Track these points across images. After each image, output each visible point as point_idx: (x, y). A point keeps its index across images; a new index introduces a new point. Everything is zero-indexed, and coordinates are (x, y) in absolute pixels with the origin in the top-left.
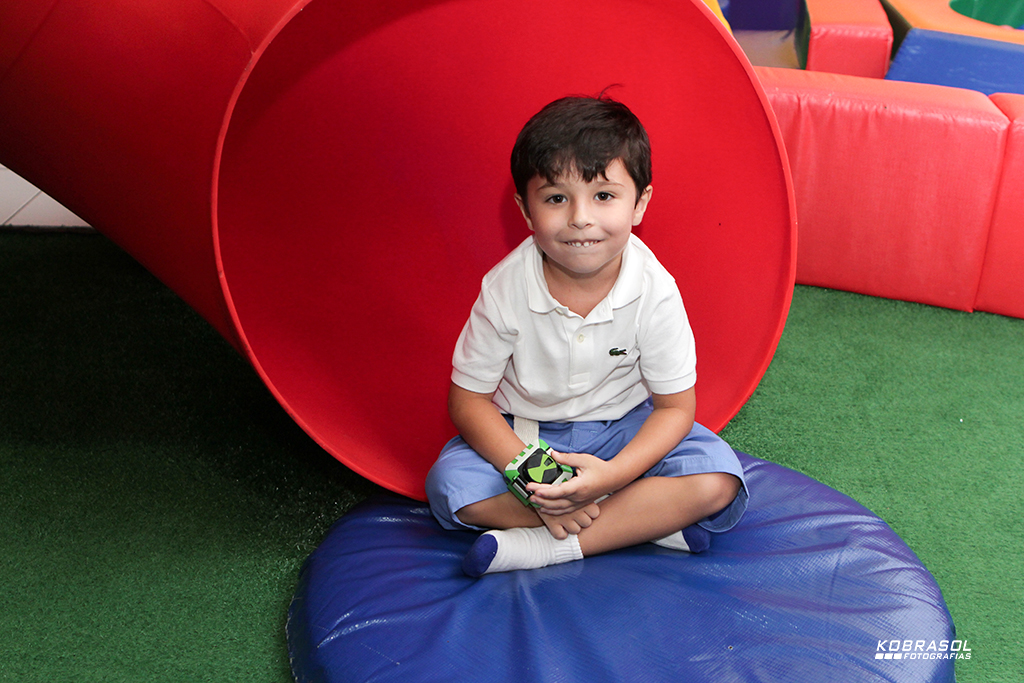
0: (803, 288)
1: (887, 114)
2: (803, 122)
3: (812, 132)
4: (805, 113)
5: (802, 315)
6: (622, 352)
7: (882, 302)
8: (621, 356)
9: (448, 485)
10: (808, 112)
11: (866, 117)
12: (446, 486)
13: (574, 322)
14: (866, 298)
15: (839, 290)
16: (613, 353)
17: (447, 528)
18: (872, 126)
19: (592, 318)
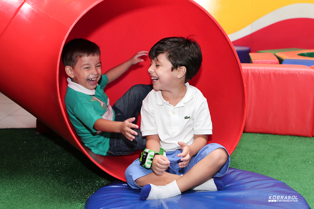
0: (255, 134)
1: (277, 72)
2: (250, 77)
3: (253, 80)
4: (250, 75)
5: (255, 140)
6: (189, 117)
7: (282, 136)
8: (189, 119)
9: (132, 172)
10: (251, 74)
11: (270, 74)
12: (131, 173)
13: (171, 107)
14: (276, 135)
15: (267, 133)
16: (186, 118)
17: (133, 188)
18: (272, 76)
19: (178, 105)
